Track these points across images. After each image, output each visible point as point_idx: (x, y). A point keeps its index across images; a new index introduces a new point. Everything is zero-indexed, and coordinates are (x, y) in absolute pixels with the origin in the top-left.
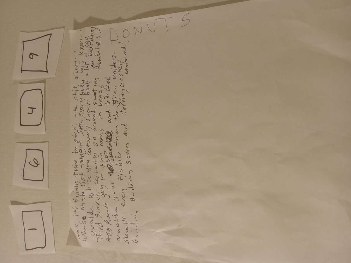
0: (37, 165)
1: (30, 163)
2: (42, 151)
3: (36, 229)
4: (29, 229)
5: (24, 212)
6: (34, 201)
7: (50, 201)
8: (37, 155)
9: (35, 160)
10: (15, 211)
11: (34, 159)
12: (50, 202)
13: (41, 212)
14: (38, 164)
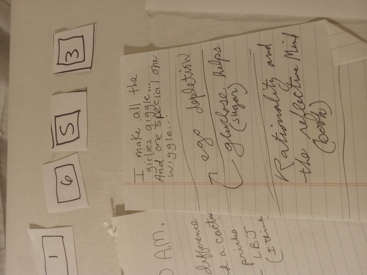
0: (69, 183)
1: (62, 182)
2: (73, 165)
3: (57, 257)
4: (50, 257)
5: (43, 237)
6: (55, 225)
7: (71, 225)
8: (68, 171)
9: (67, 178)
10: (35, 235)
11: (66, 176)
12: (72, 227)
13: (62, 237)
14: (71, 181)
